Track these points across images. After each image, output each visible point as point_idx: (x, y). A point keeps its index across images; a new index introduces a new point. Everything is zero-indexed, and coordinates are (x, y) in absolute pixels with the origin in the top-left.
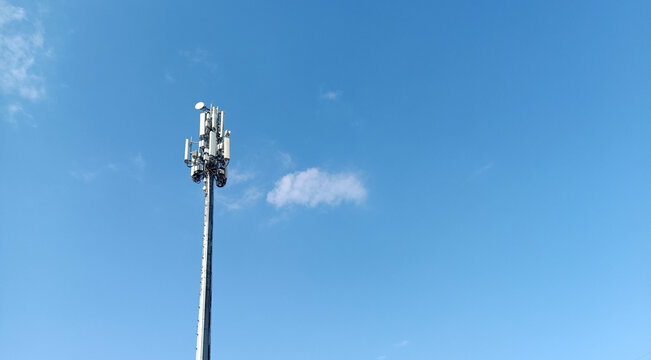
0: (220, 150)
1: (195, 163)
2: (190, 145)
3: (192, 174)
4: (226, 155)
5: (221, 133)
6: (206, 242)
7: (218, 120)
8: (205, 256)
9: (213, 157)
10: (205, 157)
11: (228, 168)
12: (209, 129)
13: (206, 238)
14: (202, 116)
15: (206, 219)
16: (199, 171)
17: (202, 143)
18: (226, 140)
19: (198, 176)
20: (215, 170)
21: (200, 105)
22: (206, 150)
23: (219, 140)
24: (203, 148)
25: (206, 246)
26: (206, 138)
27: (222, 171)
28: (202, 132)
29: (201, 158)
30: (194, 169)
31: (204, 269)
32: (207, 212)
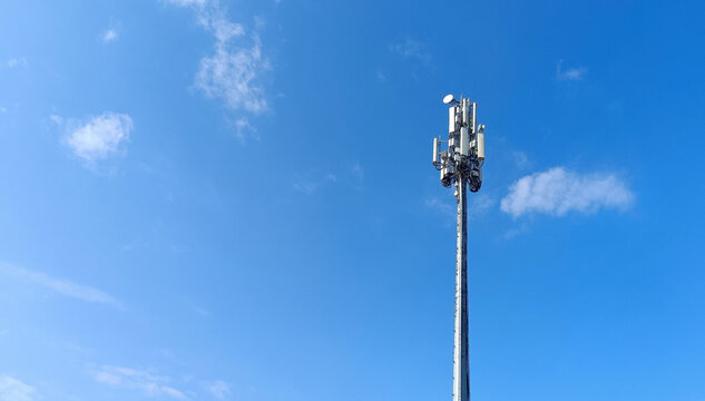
0: (473, 148)
1: (444, 165)
2: (439, 145)
3: (442, 177)
4: (480, 153)
5: (473, 128)
6: (459, 256)
7: (470, 113)
8: (459, 272)
9: (464, 157)
10: (455, 157)
11: (483, 169)
12: (460, 124)
13: (459, 251)
14: (452, 110)
15: (459, 228)
16: (449, 174)
17: (451, 142)
18: (480, 137)
19: (448, 180)
20: (467, 172)
21: (448, 99)
22: (457, 150)
23: (472, 136)
24: (453, 148)
25: (459, 261)
26: (456, 135)
27: (476, 173)
28: (452, 129)
29: (452, 159)
30: (444, 172)
31: (459, 287)
32: (459, 221)
